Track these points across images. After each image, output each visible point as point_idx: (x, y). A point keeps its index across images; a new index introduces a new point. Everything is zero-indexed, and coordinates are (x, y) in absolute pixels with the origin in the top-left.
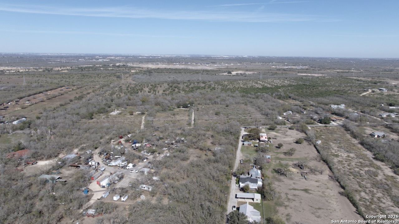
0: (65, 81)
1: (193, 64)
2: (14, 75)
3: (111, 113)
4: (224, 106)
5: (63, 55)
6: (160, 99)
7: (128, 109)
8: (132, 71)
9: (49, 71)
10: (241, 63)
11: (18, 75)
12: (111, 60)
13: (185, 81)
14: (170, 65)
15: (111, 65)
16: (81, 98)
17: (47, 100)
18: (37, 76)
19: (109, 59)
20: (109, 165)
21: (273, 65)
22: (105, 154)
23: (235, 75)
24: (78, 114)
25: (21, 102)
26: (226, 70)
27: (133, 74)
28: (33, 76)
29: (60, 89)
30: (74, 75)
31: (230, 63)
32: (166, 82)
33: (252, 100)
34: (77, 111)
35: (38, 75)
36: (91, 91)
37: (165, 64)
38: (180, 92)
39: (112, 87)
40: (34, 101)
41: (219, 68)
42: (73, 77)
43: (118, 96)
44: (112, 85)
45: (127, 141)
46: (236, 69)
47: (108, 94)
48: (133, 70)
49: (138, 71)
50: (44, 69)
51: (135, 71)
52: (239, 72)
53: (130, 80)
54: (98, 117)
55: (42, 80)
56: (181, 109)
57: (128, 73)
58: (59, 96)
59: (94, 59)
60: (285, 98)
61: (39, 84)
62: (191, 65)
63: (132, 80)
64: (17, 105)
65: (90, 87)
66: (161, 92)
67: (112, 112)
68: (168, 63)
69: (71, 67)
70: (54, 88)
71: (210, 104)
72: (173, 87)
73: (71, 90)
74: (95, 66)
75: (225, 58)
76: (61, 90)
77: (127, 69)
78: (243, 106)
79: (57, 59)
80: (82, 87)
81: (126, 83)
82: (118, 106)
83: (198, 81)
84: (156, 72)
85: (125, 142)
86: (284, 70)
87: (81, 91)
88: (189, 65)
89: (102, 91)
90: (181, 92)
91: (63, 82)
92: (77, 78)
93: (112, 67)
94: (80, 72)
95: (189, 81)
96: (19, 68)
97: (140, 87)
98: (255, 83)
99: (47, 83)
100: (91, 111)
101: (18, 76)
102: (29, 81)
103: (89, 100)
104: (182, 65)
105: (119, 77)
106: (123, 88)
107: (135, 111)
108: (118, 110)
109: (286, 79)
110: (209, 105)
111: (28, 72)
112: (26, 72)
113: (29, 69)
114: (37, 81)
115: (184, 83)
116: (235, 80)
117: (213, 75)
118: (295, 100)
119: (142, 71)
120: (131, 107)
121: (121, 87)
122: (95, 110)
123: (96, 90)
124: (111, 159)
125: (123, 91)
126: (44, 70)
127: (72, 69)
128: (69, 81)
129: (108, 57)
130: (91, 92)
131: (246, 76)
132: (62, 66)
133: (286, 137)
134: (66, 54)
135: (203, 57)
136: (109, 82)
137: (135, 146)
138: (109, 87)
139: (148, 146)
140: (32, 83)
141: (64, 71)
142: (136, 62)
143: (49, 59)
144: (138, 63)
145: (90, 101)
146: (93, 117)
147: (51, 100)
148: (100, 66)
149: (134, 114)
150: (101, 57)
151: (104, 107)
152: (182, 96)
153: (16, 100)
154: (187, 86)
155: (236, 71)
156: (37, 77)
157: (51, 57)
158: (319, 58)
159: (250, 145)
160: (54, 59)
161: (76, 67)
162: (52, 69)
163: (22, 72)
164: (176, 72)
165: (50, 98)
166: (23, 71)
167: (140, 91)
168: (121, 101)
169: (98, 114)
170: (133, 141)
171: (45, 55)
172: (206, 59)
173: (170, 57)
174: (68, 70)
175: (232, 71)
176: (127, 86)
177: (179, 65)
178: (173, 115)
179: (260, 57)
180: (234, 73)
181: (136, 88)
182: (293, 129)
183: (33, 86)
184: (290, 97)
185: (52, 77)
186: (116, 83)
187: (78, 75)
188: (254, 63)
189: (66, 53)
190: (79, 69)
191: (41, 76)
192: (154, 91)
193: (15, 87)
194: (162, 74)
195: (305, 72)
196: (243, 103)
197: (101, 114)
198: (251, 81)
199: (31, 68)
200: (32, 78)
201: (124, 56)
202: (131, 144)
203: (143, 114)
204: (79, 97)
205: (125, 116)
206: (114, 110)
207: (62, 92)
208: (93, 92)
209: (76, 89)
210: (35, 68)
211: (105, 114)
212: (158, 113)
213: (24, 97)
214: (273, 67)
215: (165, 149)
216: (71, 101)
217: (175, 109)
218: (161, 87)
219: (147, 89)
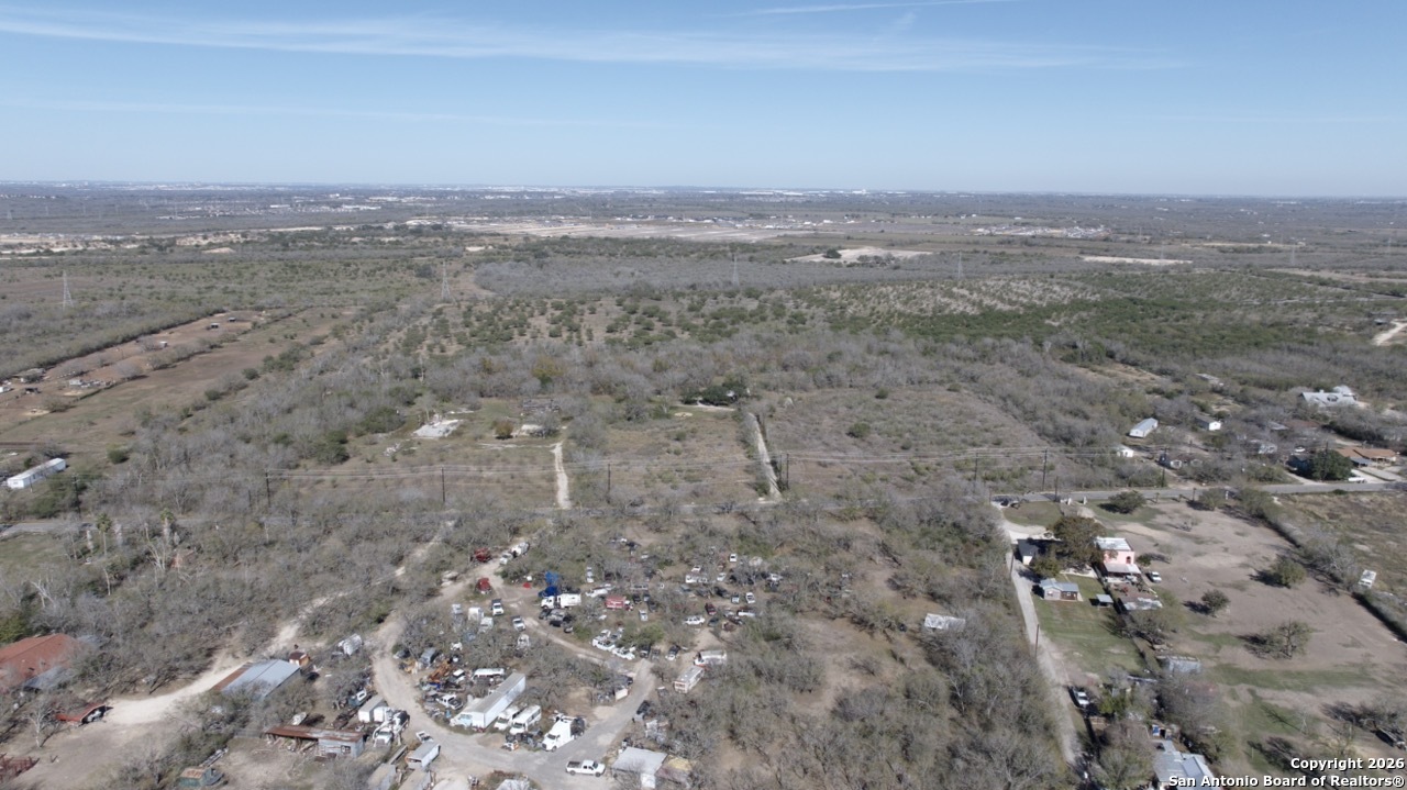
0: (225, 291)
1: (685, 220)
2: (31, 265)
3: (419, 432)
4: (869, 395)
5: (211, 188)
6: (609, 368)
7: (483, 409)
8: (471, 249)
9: (161, 248)
10: (858, 217)
11: (44, 264)
12: (388, 207)
13: (678, 289)
14: (603, 224)
15: (390, 225)
16: (288, 362)
17: (155, 369)
18: (116, 268)
19: (378, 203)
20: (454, 721)
21: (977, 225)
22: (428, 655)
23: (858, 265)
24: (284, 440)
25: (48, 381)
26: (815, 245)
27: (478, 263)
28: (99, 268)
29: (204, 322)
30: (257, 267)
31: (819, 219)
32: (608, 291)
33: (968, 369)
34: (281, 425)
35: (120, 267)
36: (327, 332)
37: (584, 222)
38: (673, 335)
39: (408, 316)
40: (101, 378)
41: (785, 236)
42: (254, 274)
43: (437, 352)
44: (404, 307)
45: (512, 576)
46: (849, 238)
47: (395, 344)
48: (473, 245)
49: (490, 247)
50: (142, 240)
51: (483, 248)
52: (868, 251)
53: (468, 283)
54: (368, 448)
55: (137, 287)
56: (701, 411)
57: (458, 256)
58: (204, 352)
59: (323, 204)
60: (1094, 358)
61: (125, 302)
62: (678, 225)
63: (476, 283)
64: (33, 394)
65: (322, 316)
66: (600, 335)
67: (423, 424)
68: (594, 216)
69: (244, 235)
70: (184, 320)
71: (811, 385)
72: (640, 311)
73: (248, 325)
74: (331, 228)
75: (790, 199)
76: (208, 329)
77: (449, 239)
78: (942, 394)
79: (190, 205)
80: (290, 315)
81: (459, 298)
82: (445, 397)
83: (730, 289)
84: (558, 252)
85: (504, 583)
86: (1026, 242)
87: (286, 332)
88: (672, 224)
89: (371, 333)
90: (678, 331)
91: (215, 293)
92: (268, 280)
93: (393, 232)
94: (278, 255)
95: (693, 287)
96: (51, 240)
97: (513, 315)
98: (944, 296)
99: (154, 298)
100: (336, 423)
101: (45, 269)
102: (84, 290)
103: (322, 372)
104: (648, 223)
105: (424, 273)
106: (451, 320)
107: (517, 420)
108: (445, 414)
109: (1052, 277)
110: (805, 389)
111: (82, 252)
112: (76, 253)
113: (87, 243)
114: (116, 292)
115: (677, 296)
116: (866, 284)
117: (775, 262)
118: (1134, 364)
119: (506, 247)
120: (494, 400)
121: (440, 312)
122: (354, 416)
123: (345, 327)
124: (458, 686)
125: (452, 331)
126: (145, 247)
127: (247, 242)
128: (238, 288)
129: (375, 195)
130: (327, 337)
131: (896, 268)
132: (209, 230)
133: (1202, 548)
134: (221, 185)
135: (712, 196)
136: (393, 295)
137: (557, 605)
138: (395, 315)
139: (614, 604)
140: (97, 297)
141: (216, 251)
142: (479, 214)
143: (162, 206)
144: (486, 218)
145: (328, 375)
146: (348, 448)
147: (171, 370)
148: (348, 230)
149: (513, 434)
150: (347, 195)
151: (385, 402)
152: (691, 353)
153: (31, 372)
154: (691, 309)
155: (851, 248)
156: (118, 273)
157: (170, 196)
158: (1124, 199)
159: (1072, 597)
160: (178, 205)
161: (259, 234)
162: (172, 243)
163: (62, 253)
164: (634, 253)
165: (167, 361)
166: (64, 249)
167: (516, 331)
168: (453, 377)
169: (369, 436)
170: (538, 579)
171: (148, 188)
172: (725, 204)
173: (595, 195)
174: (231, 244)
175: (840, 248)
176: (463, 308)
177: (635, 227)
178: (678, 439)
179: (914, 194)
180: (849, 255)
181: (500, 319)
182: (1207, 508)
183: (99, 311)
184: (1111, 355)
185: (174, 272)
186: (420, 298)
187: (270, 263)
188: (905, 215)
189: (222, 182)
190: (273, 243)
191: (133, 269)
192: (574, 329)
193: (28, 316)
194: (583, 258)
195: (1107, 250)
196: (941, 383)
197: (380, 435)
198: (923, 285)
199: (96, 237)
200: (99, 277)
201: (431, 192)
202: (535, 591)
203: (551, 434)
204: (283, 357)
205: (479, 443)
206: (432, 414)
207: (214, 336)
208: (336, 334)
209: (268, 323)
210: (109, 237)
211: (397, 436)
212: (613, 431)
213: (61, 360)
214: (980, 230)
215: (697, 622)
216: (253, 376)
217: (675, 408)
218: (593, 311)
219: (541, 323)
